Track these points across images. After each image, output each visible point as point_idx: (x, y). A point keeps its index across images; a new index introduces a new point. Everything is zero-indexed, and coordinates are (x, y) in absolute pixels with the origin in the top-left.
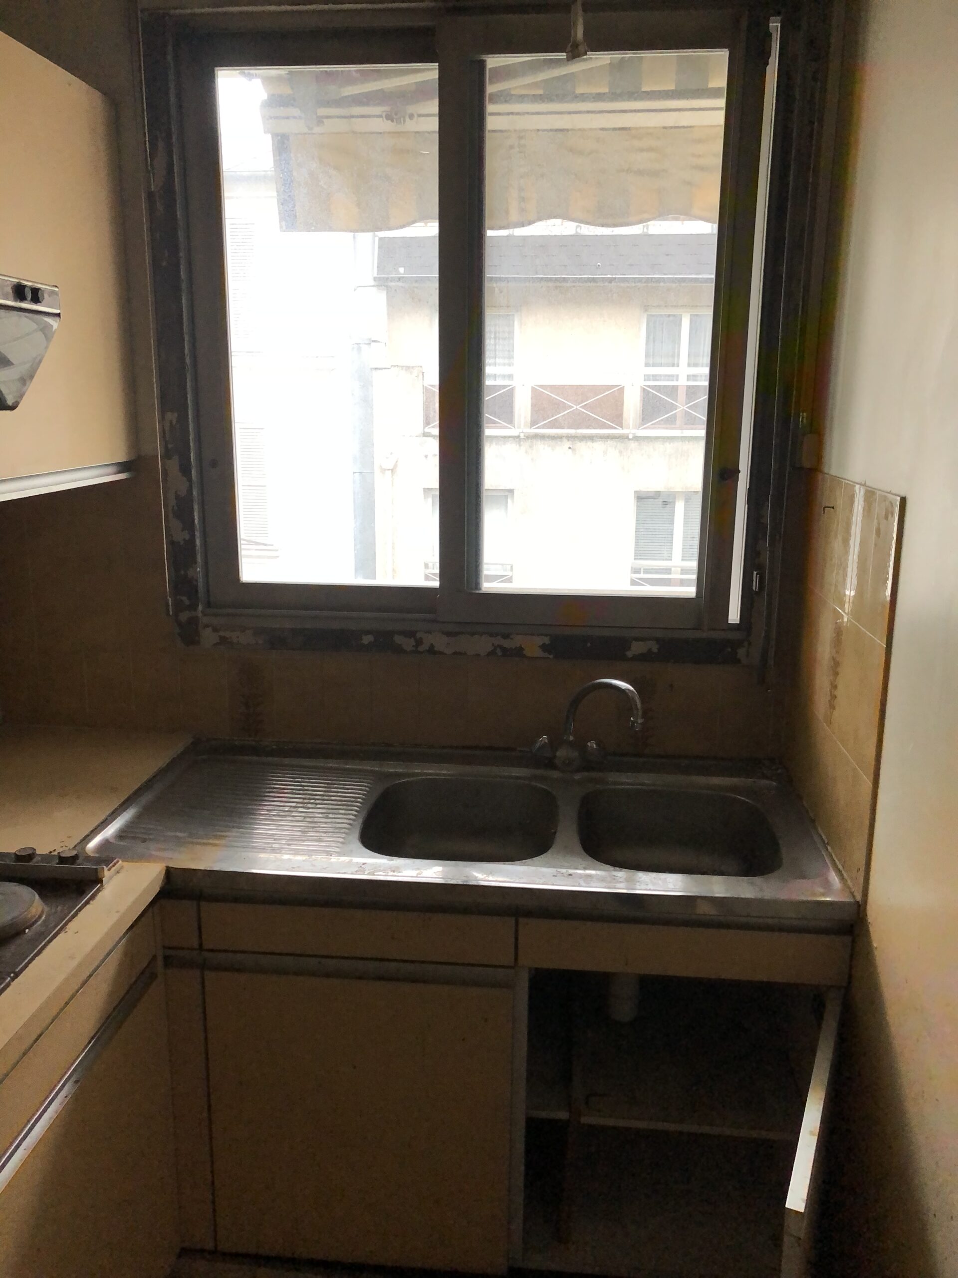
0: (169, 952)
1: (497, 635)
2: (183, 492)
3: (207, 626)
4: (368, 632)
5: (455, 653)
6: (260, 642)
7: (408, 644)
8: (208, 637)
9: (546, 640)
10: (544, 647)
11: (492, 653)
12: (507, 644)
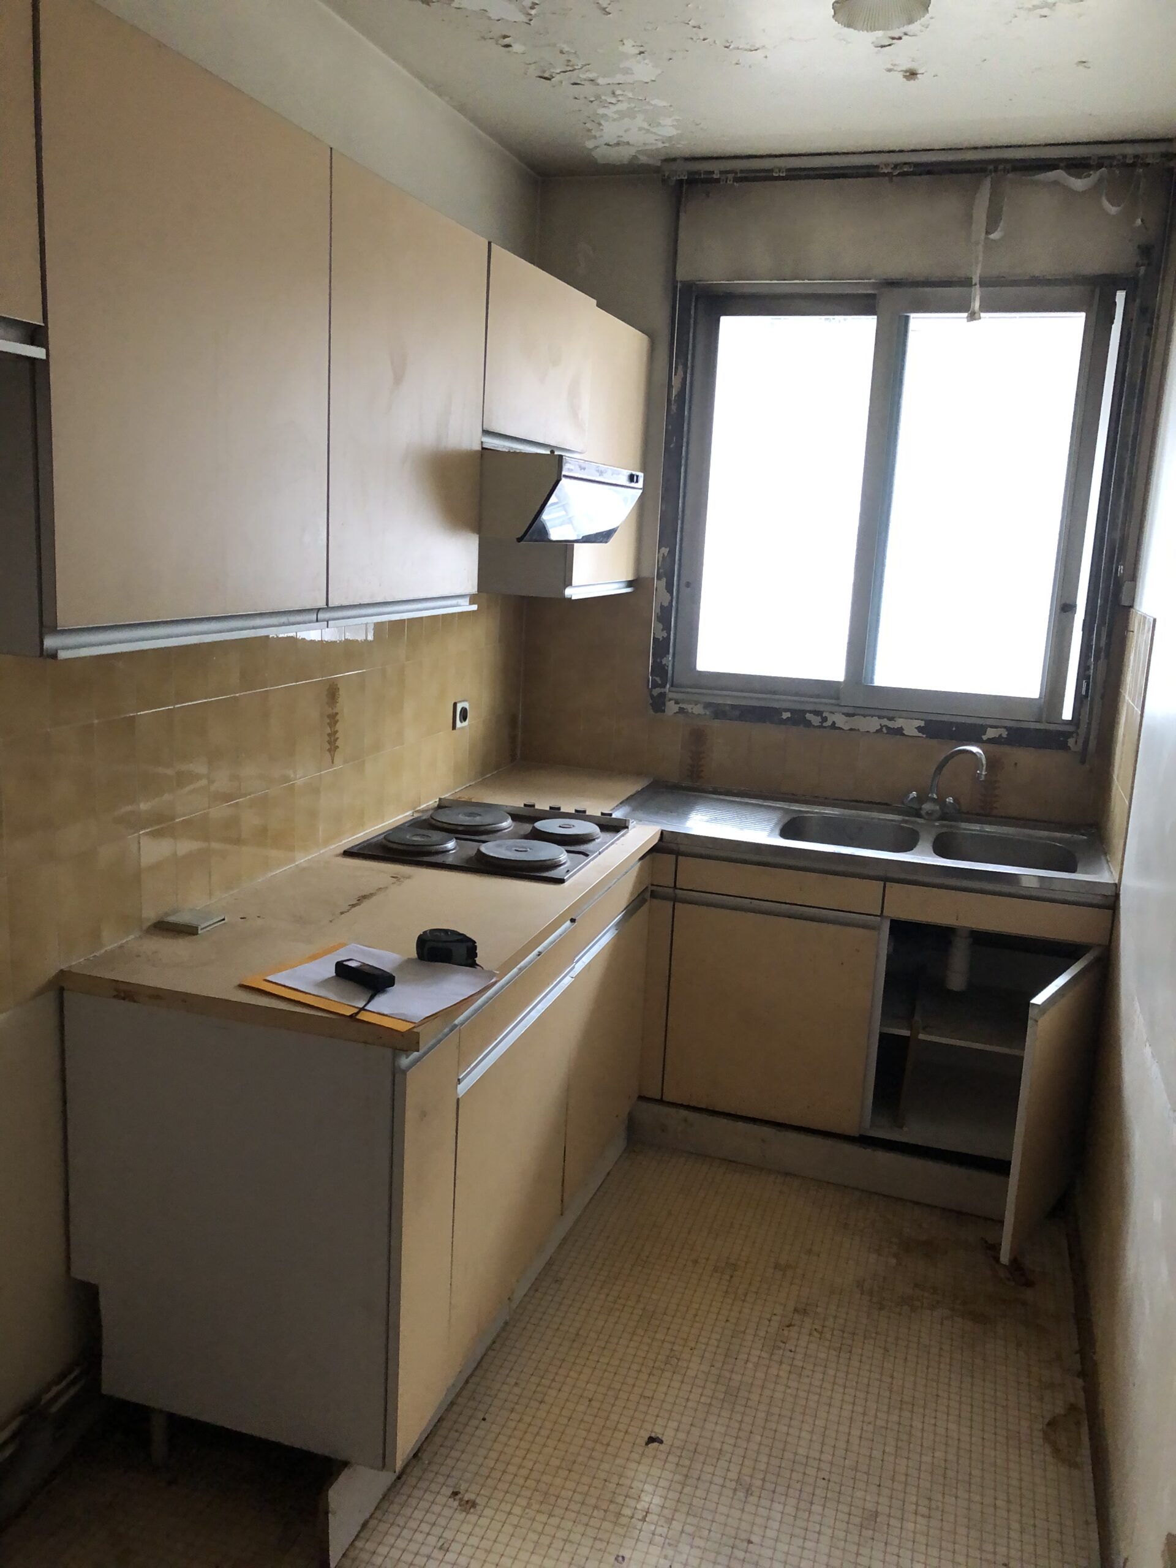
0: (654, 888)
1: (884, 717)
2: (666, 604)
3: (670, 700)
4: (786, 710)
5: (851, 730)
6: (708, 713)
7: (815, 720)
8: (671, 708)
9: (922, 724)
10: (919, 729)
11: (879, 731)
12: (891, 724)
